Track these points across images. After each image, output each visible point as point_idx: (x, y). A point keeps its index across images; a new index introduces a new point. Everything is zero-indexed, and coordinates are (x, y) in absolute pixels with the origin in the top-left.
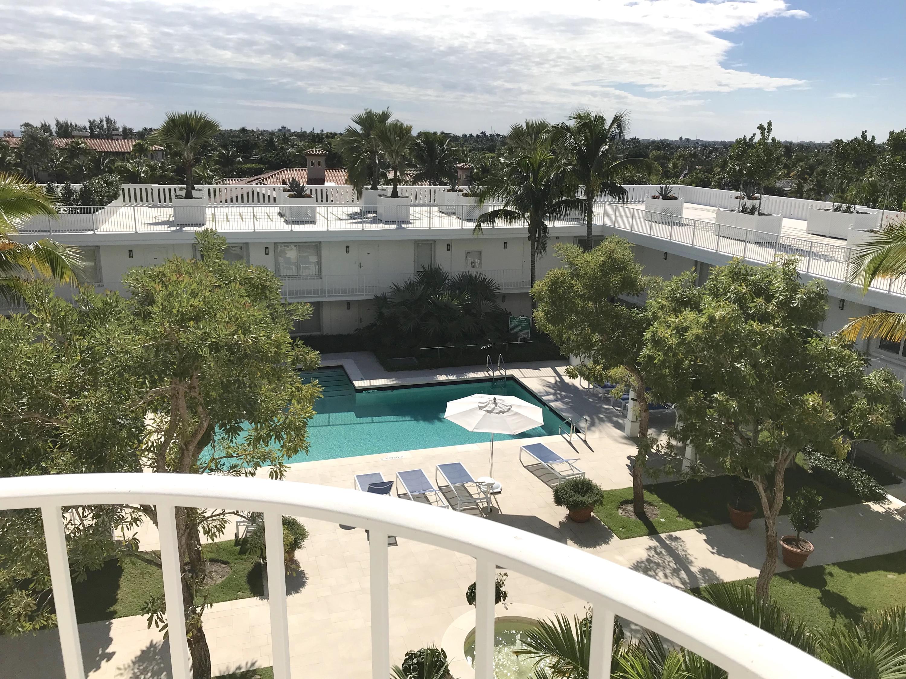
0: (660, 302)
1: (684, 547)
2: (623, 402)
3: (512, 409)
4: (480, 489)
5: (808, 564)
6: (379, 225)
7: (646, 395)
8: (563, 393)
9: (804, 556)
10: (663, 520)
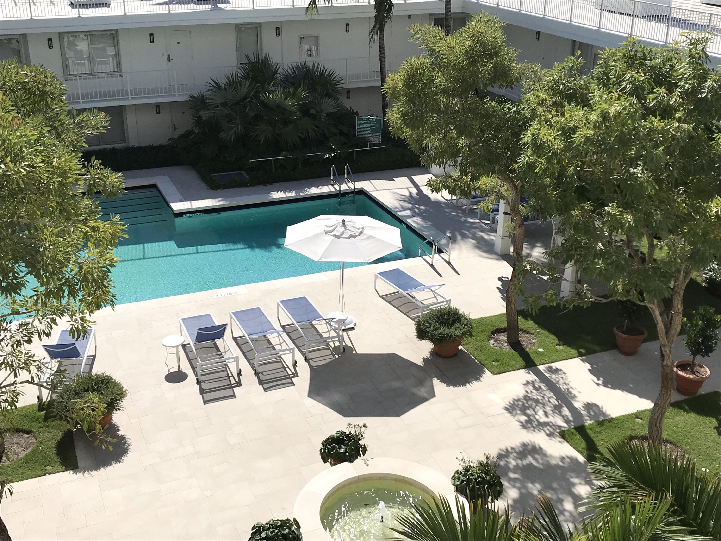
0: (539, 96)
1: (566, 379)
2: (492, 215)
3: (365, 232)
4: (331, 326)
5: (703, 391)
6: (189, 6)
7: (521, 208)
8: (422, 207)
9: (699, 383)
10: (541, 350)
